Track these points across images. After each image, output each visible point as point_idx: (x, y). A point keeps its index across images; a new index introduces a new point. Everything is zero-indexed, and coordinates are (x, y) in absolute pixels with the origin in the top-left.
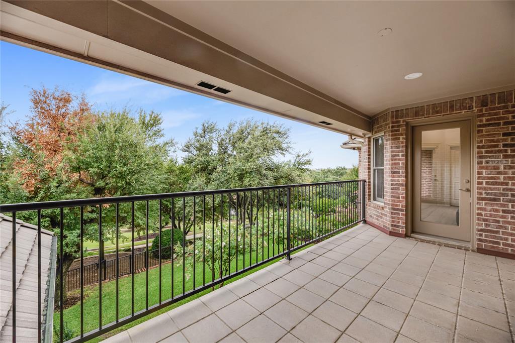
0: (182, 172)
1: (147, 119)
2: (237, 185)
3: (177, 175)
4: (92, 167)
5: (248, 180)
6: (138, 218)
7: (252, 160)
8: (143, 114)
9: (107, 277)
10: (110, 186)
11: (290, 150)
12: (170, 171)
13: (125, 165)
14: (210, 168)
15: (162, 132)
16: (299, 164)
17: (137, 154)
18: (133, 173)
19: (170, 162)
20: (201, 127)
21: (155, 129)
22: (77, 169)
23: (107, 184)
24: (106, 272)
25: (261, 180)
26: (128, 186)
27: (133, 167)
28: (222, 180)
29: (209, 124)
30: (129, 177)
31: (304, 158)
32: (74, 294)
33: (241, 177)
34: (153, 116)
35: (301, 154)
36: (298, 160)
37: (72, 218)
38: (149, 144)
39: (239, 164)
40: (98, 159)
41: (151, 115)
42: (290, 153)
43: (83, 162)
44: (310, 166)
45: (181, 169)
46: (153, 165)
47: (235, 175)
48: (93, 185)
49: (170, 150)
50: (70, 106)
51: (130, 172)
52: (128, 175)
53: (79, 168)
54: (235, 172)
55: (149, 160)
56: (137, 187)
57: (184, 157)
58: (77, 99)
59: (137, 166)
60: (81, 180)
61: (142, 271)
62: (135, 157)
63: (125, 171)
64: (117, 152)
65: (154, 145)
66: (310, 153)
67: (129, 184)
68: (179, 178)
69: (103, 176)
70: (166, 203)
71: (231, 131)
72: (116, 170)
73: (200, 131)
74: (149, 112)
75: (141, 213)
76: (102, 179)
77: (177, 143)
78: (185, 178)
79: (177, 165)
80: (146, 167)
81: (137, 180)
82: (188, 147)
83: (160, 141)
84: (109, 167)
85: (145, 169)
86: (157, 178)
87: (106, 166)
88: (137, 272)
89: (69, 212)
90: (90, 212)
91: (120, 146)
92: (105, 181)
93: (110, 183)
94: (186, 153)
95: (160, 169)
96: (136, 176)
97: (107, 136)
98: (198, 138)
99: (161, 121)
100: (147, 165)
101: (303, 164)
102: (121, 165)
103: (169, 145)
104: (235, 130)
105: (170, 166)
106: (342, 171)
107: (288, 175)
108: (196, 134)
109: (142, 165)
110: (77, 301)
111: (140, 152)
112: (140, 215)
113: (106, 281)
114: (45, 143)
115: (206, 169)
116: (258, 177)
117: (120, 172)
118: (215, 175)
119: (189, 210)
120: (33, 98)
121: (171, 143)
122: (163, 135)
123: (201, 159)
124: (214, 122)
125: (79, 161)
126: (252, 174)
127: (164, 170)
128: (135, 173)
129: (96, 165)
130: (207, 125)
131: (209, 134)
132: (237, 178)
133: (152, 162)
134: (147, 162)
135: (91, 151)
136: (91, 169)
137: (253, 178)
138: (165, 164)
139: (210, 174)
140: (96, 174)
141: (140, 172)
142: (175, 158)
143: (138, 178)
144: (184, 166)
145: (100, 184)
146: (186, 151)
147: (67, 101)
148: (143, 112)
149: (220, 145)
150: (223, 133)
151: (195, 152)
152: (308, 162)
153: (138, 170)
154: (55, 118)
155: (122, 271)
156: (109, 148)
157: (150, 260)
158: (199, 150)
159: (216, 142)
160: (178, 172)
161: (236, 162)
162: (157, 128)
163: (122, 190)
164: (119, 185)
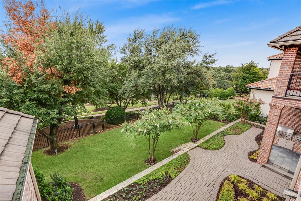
0: (120, 69)
1: (94, 27)
2: (161, 79)
3: (117, 71)
4: (58, 64)
5: (169, 75)
6: (95, 99)
7: (172, 59)
8: (91, 23)
9: (81, 134)
10: (73, 78)
11: (198, 52)
12: (113, 68)
13: (82, 62)
14: (141, 65)
15: (106, 38)
16: (205, 62)
17: (90, 53)
18: (88, 69)
19: (112, 61)
20: (133, 33)
21: (101, 35)
22: (48, 65)
23: (71, 77)
24: (80, 131)
25: (179, 75)
26: (86, 79)
27: (87, 64)
28: (149, 75)
29: (139, 31)
30: (85, 72)
31: (210, 59)
32: (64, 144)
33: (164, 73)
34: (98, 25)
35: (208, 55)
36: (205, 59)
37: (51, 101)
38: (97, 47)
39: (162, 62)
40: (61, 58)
41: (97, 24)
42: (198, 55)
43: (51, 61)
44: (213, 64)
45: (120, 66)
46: (102, 62)
47: (159, 71)
48: (62, 78)
49: (112, 53)
50: (34, 13)
51: (86, 68)
52: (85, 70)
53: (49, 64)
54: (160, 69)
55: (99, 59)
56: (92, 80)
57: (122, 57)
58: (38, 5)
59: (90, 63)
60: (53, 74)
61: (101, 132)
62: (88, 56)
63: (82, 68)
64: (74, 51)
65: (101, 48)
66: (215, 54)
67: (86, 77)
68: (119, 73)
69: (67, 71)
70: (112, 90)
71: (155, 37)
72: (75, 67)
73: (132, 37)
74: (95, 22)
75: (97, 96)
76: (67, 73)
77: (116, 47)
78: (123, 73)
79: (117, 63)
80: (97, 64)
81: (91, 75)
82: (124, 50)
83: (105, 45)
84: (71, 63)
85: (97, 66)
86: (105, 72)
87: (68, 64)
88: (98, 133)
89: (49, 97)
90: (63, 97)
91: (76, 46)
92: (69, 75)
93: (73, 77)
94: (123, 54)
95: (106, 66)
96: (90, 71)
97: (65, 38)
98: (131, 42)
99: (104, 29)
100: (98, 63)
101: (209, 63)
102: (79, 62)
103: (111, 48)
104: (158, 36)
105: (112, 64)
106: (230, 69)
107: (198, 72)
108: (129, 40)
109: (94, 62)
110: (65, 150)
111: (92, 52)
112: (96, 98)
113: (81, 137)
114: (22, 45)
115: (138, 66)
116: (177, 73)
117: (78, 68)
118: (144, 71)
119: (127, 95)
120: (5, 5)
121: (112, 47)
122: (106, 41)
123: (135, 59)
124: (143, 29)
125: (48, 59)
126: (172, 71)
127: (109, 67)
128: (90, 69)
129: (60, 62)
130: (137, 32)
131: (139, 40)
132: (161, 74)
133: (101, 60)
134: (98, 60)
135: (54, 50)
136: (57, 66)
137: (173, 73)
138: (110, 62)
139: (140, 70)
140: (62, 69)
141: (93, 68)
142: (116, 59)
143: (92, 73)
144: (122, 64)
145: (66, 77)
146: (123, 53)
147: (32, 9)
148: (91, 22)
149: (147, 48)
150: (149, 38)
151: (129, 54)
152: (213, 62)
153: (92, 67)
154: (24, 23)
155: (89, 131)
156: (68, 48)
157: (105, 125)
158: (132, 52)
159: (144, 45)
160: (118, 68)
161: (160, 61)
162: (102, 34)
163: (82, 82)
164: (80, 78)
